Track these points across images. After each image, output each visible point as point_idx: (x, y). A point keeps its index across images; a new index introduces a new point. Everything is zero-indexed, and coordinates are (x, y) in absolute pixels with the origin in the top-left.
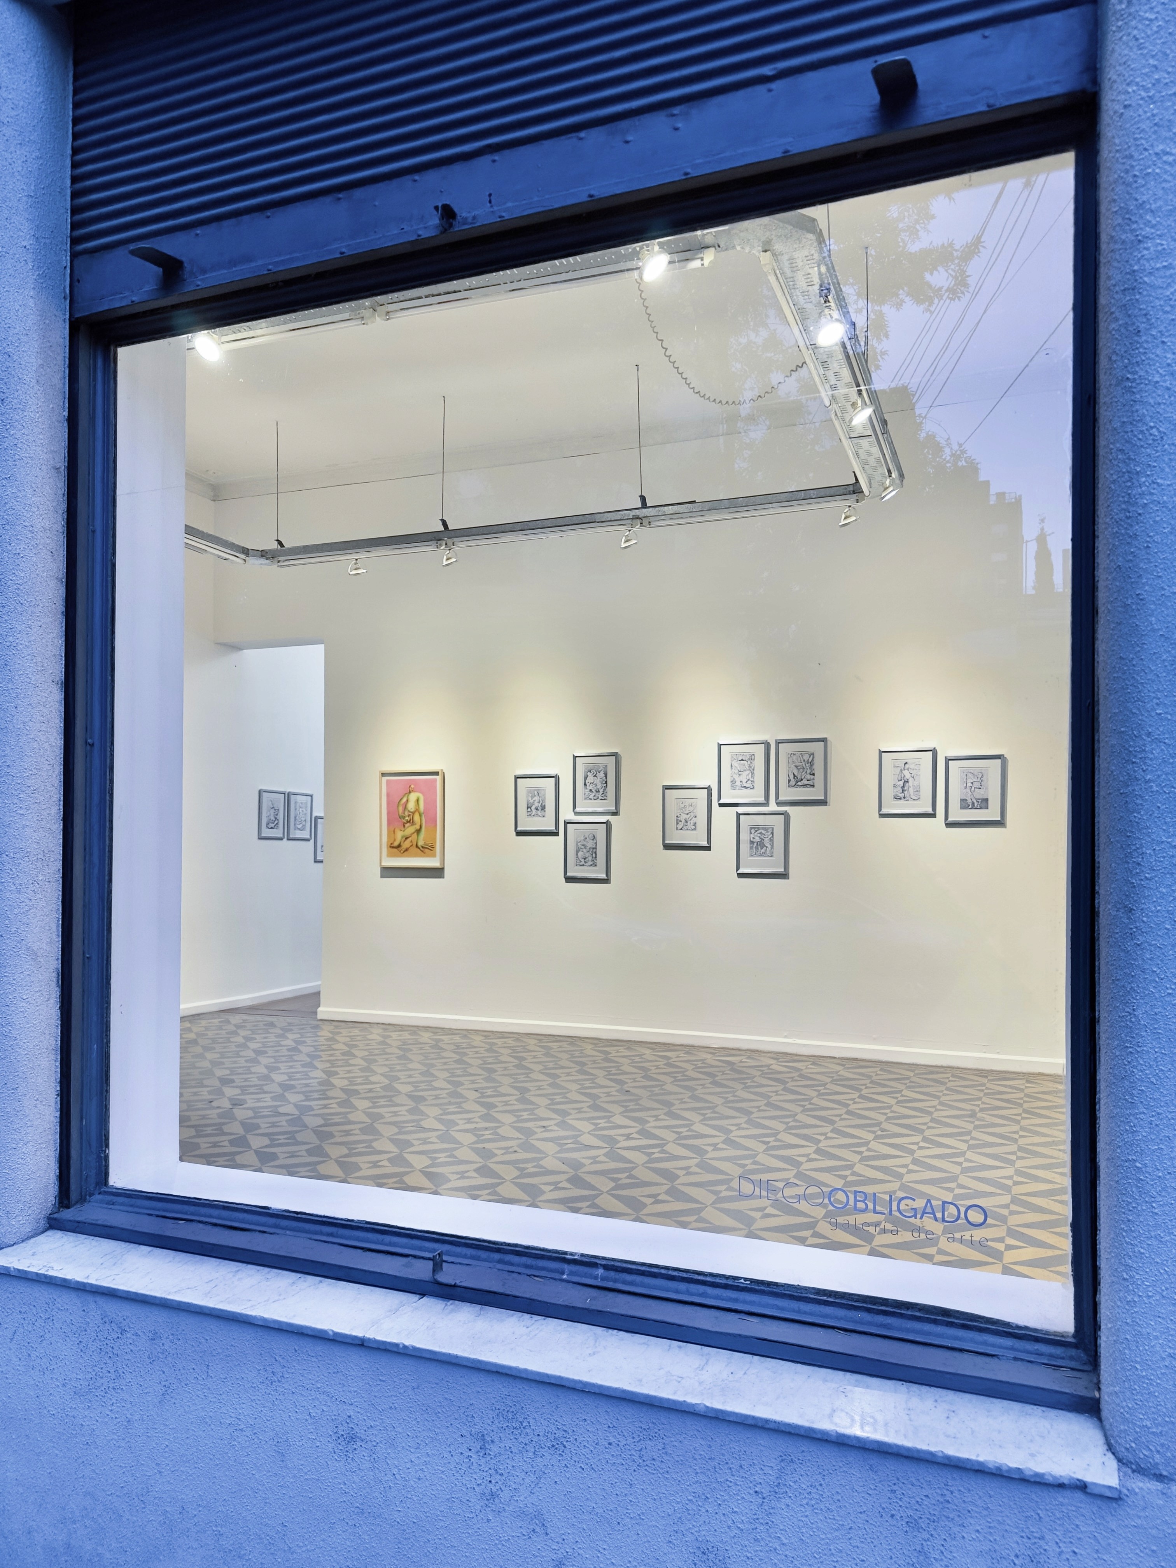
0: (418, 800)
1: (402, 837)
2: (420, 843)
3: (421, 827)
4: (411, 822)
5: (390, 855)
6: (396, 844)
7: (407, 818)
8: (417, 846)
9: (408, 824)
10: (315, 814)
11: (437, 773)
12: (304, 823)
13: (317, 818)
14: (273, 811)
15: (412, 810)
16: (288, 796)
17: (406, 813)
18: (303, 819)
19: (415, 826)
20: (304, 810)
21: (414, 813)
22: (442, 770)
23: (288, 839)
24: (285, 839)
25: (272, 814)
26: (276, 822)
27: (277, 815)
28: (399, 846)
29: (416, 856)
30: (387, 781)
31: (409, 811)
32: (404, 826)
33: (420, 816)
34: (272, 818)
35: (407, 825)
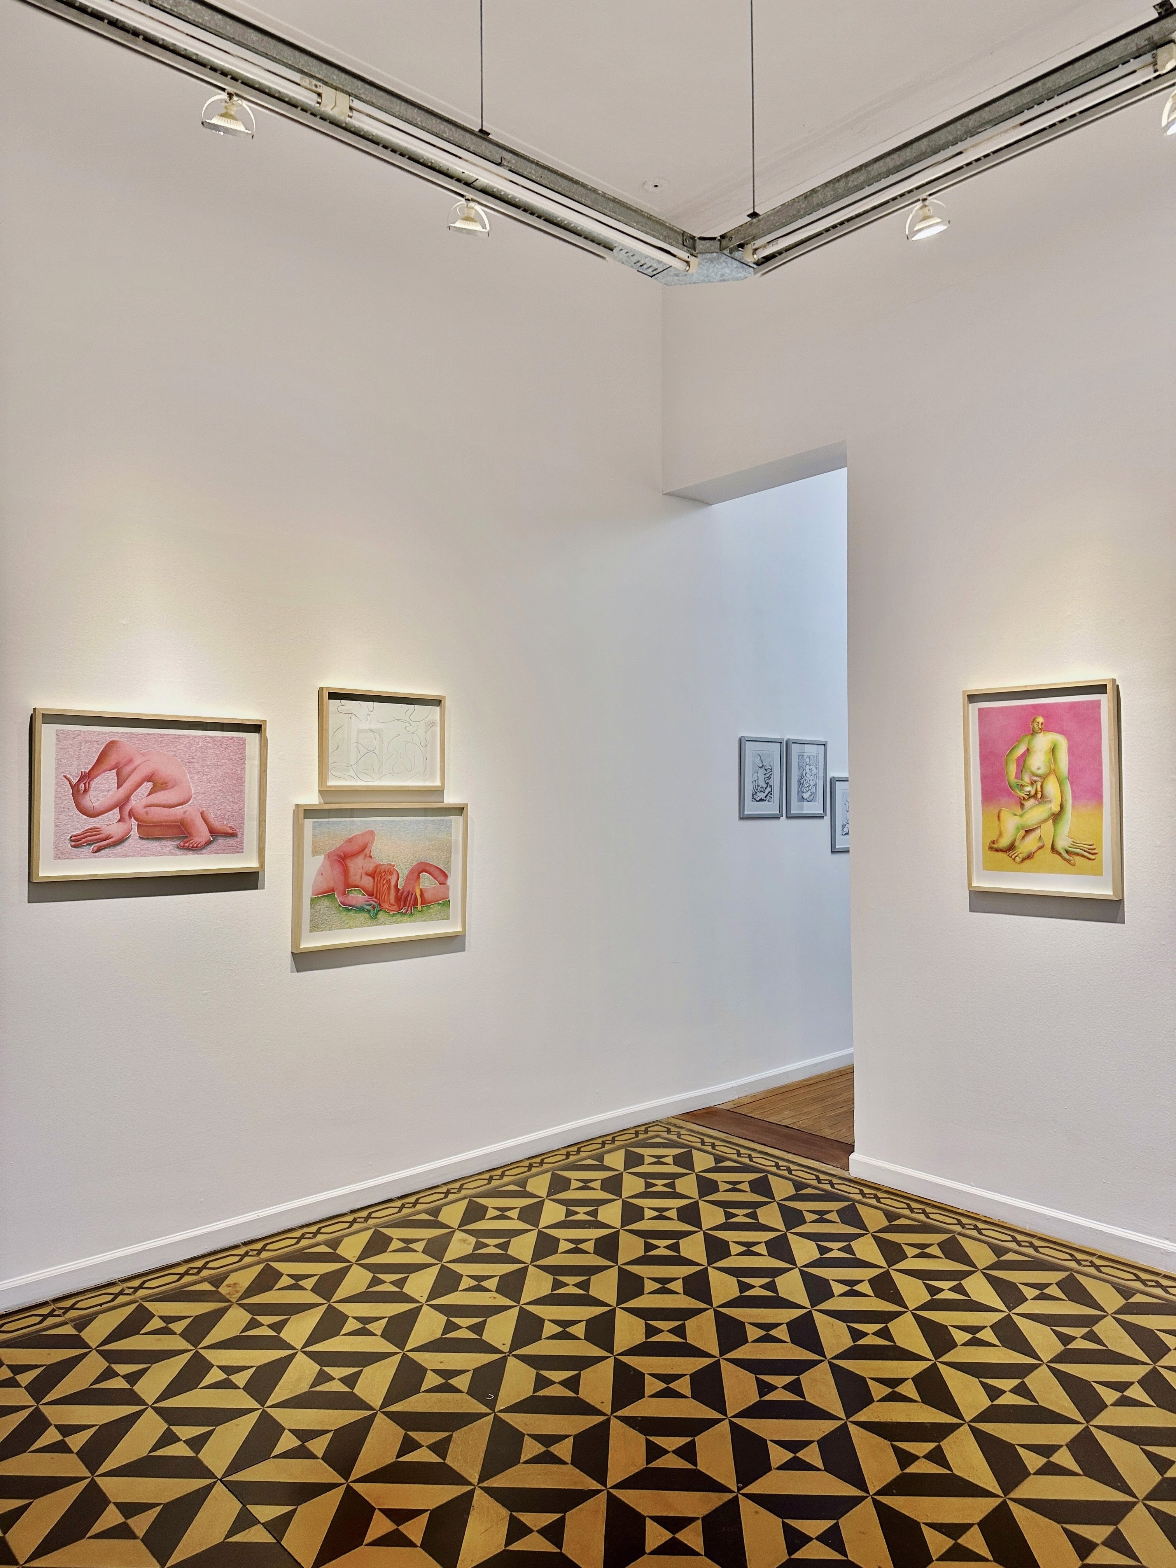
0: (1053, 750)
1: (1018, 829)
2: (1063, 843)
3: (1062, 806)
4: (1040, 797)
5: (988, 866)
6: (1004, 843)
7: (1028, 789)
8: (1053, 848)
9: (1032, 801)
10: (831, 774)
11: (1101, 689)
12: (813, 790)
13: (833, 781)
14: (762, 771)
15: (1040, 772)
16: (787, 746)
17: (1027, 779)
18: (812, 783)
19: (1048, 806)
20: (813, 768)
21: (1044, 777)
22: (1114, 680)
23: (787, 817)
24: (783, 818)
25: (761, 777)
26: (769, 789)
27: (769, 778)
28: (1011, 847)
29: (1052, 870)
30: (980, 710)
31: (1034, 774)
32: (1022, 805)
33: (1061, 784)
34: (762, 783)
35: (1028, 804)
